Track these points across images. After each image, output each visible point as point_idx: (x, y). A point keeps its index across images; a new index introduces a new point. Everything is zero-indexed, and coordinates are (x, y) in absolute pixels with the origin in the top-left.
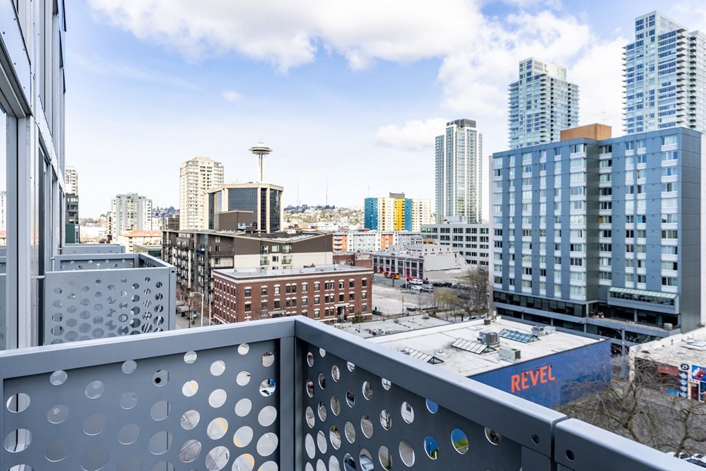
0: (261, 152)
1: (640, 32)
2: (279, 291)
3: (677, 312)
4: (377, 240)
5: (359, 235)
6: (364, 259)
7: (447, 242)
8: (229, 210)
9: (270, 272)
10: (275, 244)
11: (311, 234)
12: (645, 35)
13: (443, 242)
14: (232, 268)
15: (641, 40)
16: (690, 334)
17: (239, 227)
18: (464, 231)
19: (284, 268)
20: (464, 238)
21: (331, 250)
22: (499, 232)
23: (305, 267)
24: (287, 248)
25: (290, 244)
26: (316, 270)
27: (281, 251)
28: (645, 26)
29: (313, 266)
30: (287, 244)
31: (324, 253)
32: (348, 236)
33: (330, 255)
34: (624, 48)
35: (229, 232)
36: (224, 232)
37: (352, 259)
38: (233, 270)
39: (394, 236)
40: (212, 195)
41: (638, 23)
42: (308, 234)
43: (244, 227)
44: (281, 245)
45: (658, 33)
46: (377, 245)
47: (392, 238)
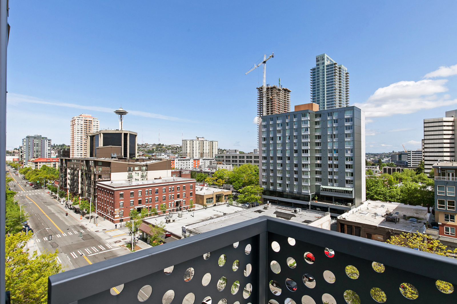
0: (121, 113)
1: (318, 63)
2: (141, 194)
3: (353, 198)
4: (191, 163)
5: (182, 160)
6: (187, 173)
7: (229, 163)
8: (103, 146)
9: (134, 183)
10: (137, 166)
11: (158, 160)
12: (320, 64)
13: (227, 163)
14: (110, 180)
15: (318, 67)
16: (359, 208)
17: (113, 156)
18: (238, 157)
19: (142, 179)
20: (238, 161)
21: (171, 169)
22: (265, 158)
23: (155, 179)
24: (144, 168)
25: (147, 166)
26: (163, 180)
27: (140, 170)
28: (320, 60)
29: (160, 178)
30: (144, 166)
31: (166, 170)
32: (175, 160)
33: (170, 171)
34: (311, 70)
35: (106, 159)
36: (104, 159)
37: (180, 174)
38: (111, 181)
39: (200, 160)
40: (92, 137)
41: (317, 59)
42: (157, 160)
43: (115, 156)
44: (140, 166)
45: (326, 64)
46: (191, 165)
47: (199, 161)
